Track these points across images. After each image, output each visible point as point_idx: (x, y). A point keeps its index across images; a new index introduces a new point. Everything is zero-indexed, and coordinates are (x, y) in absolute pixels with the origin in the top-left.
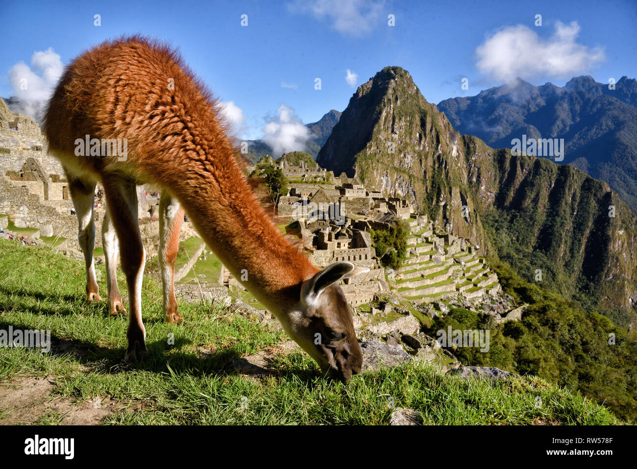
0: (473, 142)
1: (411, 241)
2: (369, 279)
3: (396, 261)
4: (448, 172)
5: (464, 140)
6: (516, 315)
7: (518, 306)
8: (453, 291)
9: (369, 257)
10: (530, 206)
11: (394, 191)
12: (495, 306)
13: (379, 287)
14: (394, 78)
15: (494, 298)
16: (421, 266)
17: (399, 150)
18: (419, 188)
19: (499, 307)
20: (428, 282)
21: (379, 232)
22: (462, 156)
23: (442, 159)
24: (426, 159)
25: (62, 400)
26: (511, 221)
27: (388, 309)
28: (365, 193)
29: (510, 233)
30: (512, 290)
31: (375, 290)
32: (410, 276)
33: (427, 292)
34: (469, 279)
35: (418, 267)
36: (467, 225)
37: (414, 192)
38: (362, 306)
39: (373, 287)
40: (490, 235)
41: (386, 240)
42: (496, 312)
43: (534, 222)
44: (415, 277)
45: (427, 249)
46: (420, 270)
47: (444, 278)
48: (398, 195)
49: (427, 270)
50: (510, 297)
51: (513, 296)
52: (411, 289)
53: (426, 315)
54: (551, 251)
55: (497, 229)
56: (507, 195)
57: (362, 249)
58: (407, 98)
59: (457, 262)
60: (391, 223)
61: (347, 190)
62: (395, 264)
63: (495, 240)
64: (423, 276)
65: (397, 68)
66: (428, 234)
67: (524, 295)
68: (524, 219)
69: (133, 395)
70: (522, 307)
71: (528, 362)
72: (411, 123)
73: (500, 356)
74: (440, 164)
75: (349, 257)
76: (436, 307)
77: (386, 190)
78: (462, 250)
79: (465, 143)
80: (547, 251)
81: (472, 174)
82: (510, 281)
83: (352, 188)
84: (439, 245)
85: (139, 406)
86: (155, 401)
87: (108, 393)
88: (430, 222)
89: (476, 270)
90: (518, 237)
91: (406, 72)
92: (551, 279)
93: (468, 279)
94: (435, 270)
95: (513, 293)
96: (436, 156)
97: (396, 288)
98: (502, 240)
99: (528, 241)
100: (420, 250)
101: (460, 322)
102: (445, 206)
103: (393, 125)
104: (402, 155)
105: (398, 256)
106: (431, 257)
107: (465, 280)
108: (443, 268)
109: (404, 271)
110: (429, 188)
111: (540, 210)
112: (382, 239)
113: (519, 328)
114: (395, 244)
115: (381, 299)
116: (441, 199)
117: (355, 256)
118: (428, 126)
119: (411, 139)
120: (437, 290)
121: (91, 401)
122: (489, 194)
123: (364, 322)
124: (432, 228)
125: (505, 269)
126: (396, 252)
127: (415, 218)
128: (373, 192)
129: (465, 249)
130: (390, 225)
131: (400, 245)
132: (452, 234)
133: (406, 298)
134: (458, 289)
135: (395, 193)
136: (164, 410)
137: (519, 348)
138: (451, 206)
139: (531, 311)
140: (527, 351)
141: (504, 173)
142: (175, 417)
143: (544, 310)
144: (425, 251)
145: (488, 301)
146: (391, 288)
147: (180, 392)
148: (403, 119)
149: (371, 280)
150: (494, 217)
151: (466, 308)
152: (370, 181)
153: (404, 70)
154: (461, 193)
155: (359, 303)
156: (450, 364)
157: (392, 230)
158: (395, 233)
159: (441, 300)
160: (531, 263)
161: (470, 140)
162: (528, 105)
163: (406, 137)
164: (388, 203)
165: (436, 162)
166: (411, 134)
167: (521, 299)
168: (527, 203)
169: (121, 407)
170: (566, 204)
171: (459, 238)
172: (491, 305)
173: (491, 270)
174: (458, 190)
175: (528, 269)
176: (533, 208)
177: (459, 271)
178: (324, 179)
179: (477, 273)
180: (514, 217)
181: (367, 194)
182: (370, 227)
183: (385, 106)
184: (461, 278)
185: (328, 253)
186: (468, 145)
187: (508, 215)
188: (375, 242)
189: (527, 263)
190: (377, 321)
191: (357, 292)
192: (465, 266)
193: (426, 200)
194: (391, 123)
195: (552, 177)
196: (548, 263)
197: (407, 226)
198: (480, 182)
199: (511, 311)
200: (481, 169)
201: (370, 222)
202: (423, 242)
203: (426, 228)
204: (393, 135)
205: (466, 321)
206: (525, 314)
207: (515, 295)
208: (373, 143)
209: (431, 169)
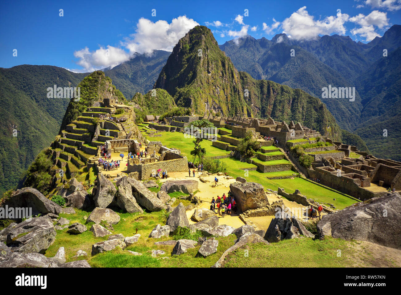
0: (246, 76)
4: (240, 96)
5: (240, 75)
10: (280, 115)
14: (203, 34)
17: (212, 83)
18: (224, 108)
22: (240, 85)
23: (236, 88)
24: (227, 89)
37: (222, 111)
56: (266, 108)
58: (213, 48)
65: (203, 27)
74: (235, 92)
77: (207, 111)
79: (241, 77)
91: (209, 30)
96: (232, 87)
103: (208, 67)
104: (214, 87)
110: (230, 108)
111: (285, 117)
118: (227, 66)
119: (218, 75)
122: (256, 108)
141: (263, 95)
148: (213, 62)
154: (247, 109)
161: (244, 74)
163: (215, 75)
165: (233, 90)
166: (218, 72)
168: (278, 113)
170: (299, 112)
186: (243, 77)
194: (207, 65)
195: (291, 97)
198: (251, 101)
204: (208, 74)
208: (198, 79)
209: (230, 96)
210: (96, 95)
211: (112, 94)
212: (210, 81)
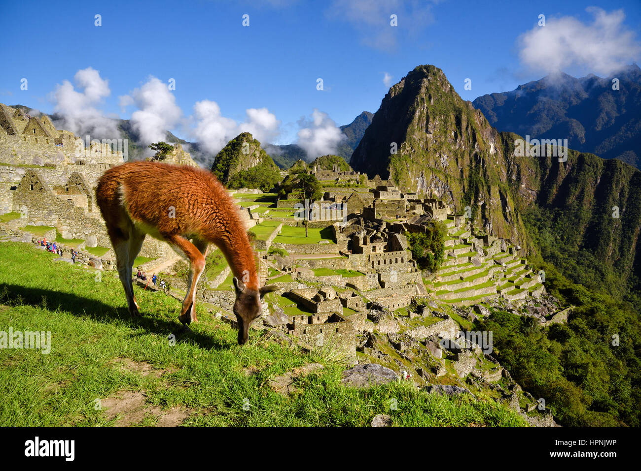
0: (511, 139)
1: (449, 243)
2: (406, 283)
3: (434, 264)
4: (486, 170)
5: (502, 137)
6: (561, 318)
7: (563, 308)
8: (493, 294)
9: (406, 260)
10: (575, 204)
11: (429, 192)
12: (538, 308)
13: (417, 291)
14: (427, 77)
15: (538, 301)
16: (460, 269)
17: (434, 150)
18: (456, 188)
19: (543, 310)
20: (468, 285)
21: (415, 234)
22: (501, 154)
23: (480, 156)
24: (462, 158)
25: (154, 408)
26: (555, 220)
27: (426, 313)
28: (399, 196)
29: (554, 232)
30: (557, 291)
31: (412, 294)
32: (448, 279)
33: (467, 295)
34: (511, 281)
35: (457, 270)
36: (507, 224)
37: (451, 192)
38: (400, 310)
39: (411, 290)
40: (533, 234)
41: (422, 243)
42: (540, 315)
43: (579, 220)
44: (454, 279)
45: (466, 250)
46: (459, 272)
47: (484, 280)
48: (434, 195)
49: (467, 273)
50: (555, 299)
51: (558, 297)
52: (450, 292)
53: (466, 318)
54: (599, 250)
55: (540, 228)
56: (550, 192)
57: (398, 252)
58: (441, 96)
59: (498, 263)
60: (427, 225)
61: (381, 193)
62: (432, 267)
63: (537, 239)
64: (461, 278)
65: (429, 66)
66: (466, 235)
67: (570, 297)
68: (569, 217)
69: (201, 404)
70: (568, 309)
71: (576, 366)
72: (446, 122)
73: (545, 361)
74: (478, 163)
75: (385, 261)
76: (477, 310)
77: (422, 191)
78: (503, 251)
79: (503, 140)
80: (594, 250)
81: (512, 172)
82: (555, 283)
83: (387, 191)
84: (478, 246)
85: (206, 412)
86: (216, 408)
87: (184, 402)
88: (468, 223)
89: (518, 271)
90: (562, 235)
91: (439, 70)
92: (599, 279)
93: (509, 281)
94: (474, 272)
95: (558, 294)
96: (472, 155)
97: (433, 292)
98: (545, 239)
99: (574, 239)
100: (458, 252)
101: (502, 325)
102: (484, 206)
103: (427, 124)
104: (437, 155)
105: (436, 259)
106: (470, 258)
107: (506, 282)
108: (483, 270)
109: (441, 273)
110: (466, 188)
111: (585, 208)
112: (418, 242)
113: (565, 331)
114: (432, 246)
115: (419, 303)
116: (480, 199)
117: (391, 260)
118: (464, 124)
119: (446, 138)
120: (477, 293)
121: (173, 408)
122: (530, 192)
123: (401, 327)
124: (470, 230)
125: (549, 270)
126: (433, 254)
127: (452, 219)
128: (408, 194)
129: (505, 250)
130: (426, 227)
131: (437, 247)
132: (491, 235)
133: (445, 301)
134: (499, 292)
135: (431, 194)
136: (223, 414)
137: (565, 353)
138: (490, 205)
139: (578, 313)
140: (574, 356)
141: (545, 170)
142: (231, 419)
143: (592, 312)
144: (464, 252)
145: (532, 304)
146: (429, 292)
147: (233, 402)
148: (437, 118)
149: (408, 284)
150: (536, 216)
151: (508, 311)
152: (405, 182)
153: (437, 68)
154: (500, 191)
155: (396, 307)
156: (492, 369)
157: (428, 232)
158: (432, 235)
159: (482, 303)
160: (578, 263)
161: (509, 136)
162: (570, 98)
163: (440, 136)
164: (423, 205)
165: (473, 160)
166: (446, 132)
167: (567, 301)
168: (572, 200)
169: (194, 412)
170: (614, 199)
171: (499, 239)
172: (535, 307)
173: (533, 271)
174: (497, 189)
175: (574, 269)
176: (578, 205)
177: (501, 273)
178: (358, 183)
179: (519, 274)
180: (557, 215)
181: (402, 196)
182: (406, 230)
183: (418, 105)
184: (502, 280)
185: (363, 257)
186: (506, 141)
187: (551, 214)
188: (411, 245)
189: (573, 262)
190: (416, 325)
191: (394, 296)
192: (506, 267)
193: (464, 200)
194: (425, 123)
195: (598, 173)
196: (596, 262)
197: (444, 228)
198: (520, 180)
199: (556, 313)
200: (521, 166)
201: (406, 225)
202: (461, 243)
203: (464, 229)
204: (427, 135)
205: (508, 324)
206: (571, 316)
207: (560, 296)
208: (407, 144)
209: (468, 168)
210: (236, 161)
211: (258, 160)
212: (430, 145)
